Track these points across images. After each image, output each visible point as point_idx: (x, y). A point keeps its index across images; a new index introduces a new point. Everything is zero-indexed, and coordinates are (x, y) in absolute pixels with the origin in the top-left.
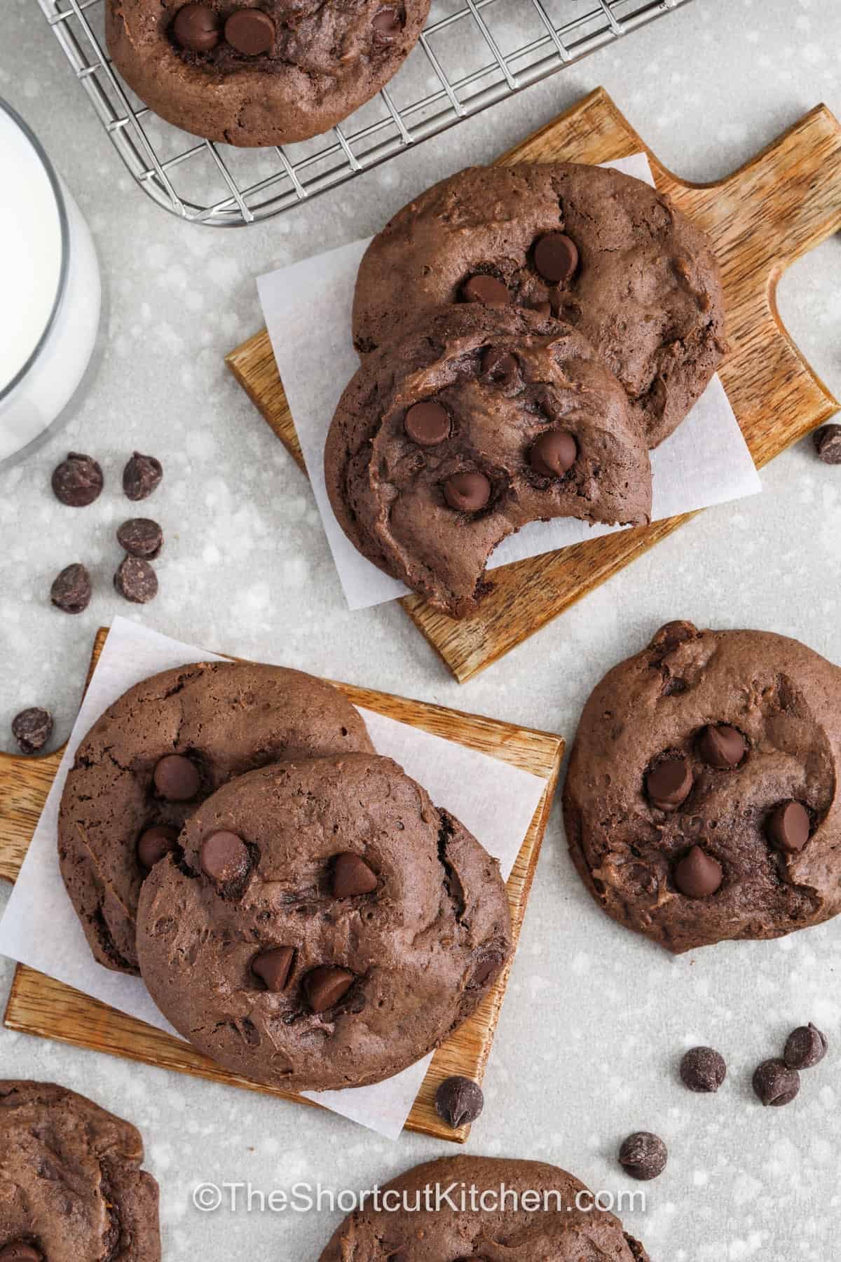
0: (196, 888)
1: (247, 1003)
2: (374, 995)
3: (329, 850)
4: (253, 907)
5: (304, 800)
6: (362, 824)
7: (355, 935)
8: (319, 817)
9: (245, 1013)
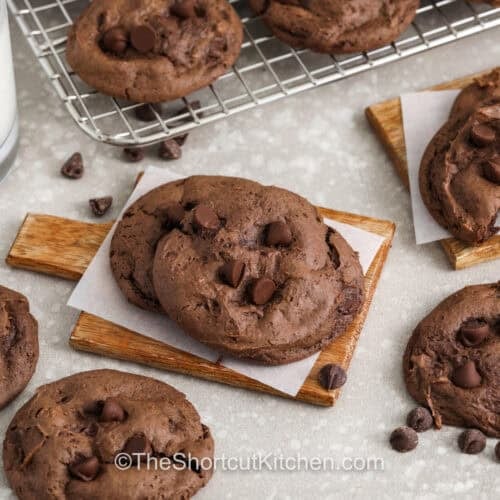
0: (189, 240)
1: (215, 290)
2: (288, 294)
3: (266, 221)
4: (222, 240)
5: (252, 196)
6: (284, 210)
7: (278, 262)
8: (261, 205)
9: (214, 296)
